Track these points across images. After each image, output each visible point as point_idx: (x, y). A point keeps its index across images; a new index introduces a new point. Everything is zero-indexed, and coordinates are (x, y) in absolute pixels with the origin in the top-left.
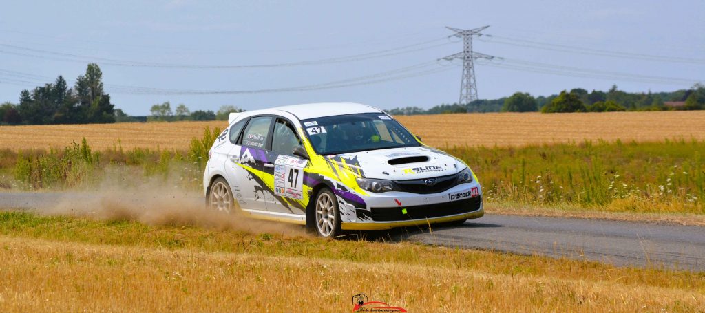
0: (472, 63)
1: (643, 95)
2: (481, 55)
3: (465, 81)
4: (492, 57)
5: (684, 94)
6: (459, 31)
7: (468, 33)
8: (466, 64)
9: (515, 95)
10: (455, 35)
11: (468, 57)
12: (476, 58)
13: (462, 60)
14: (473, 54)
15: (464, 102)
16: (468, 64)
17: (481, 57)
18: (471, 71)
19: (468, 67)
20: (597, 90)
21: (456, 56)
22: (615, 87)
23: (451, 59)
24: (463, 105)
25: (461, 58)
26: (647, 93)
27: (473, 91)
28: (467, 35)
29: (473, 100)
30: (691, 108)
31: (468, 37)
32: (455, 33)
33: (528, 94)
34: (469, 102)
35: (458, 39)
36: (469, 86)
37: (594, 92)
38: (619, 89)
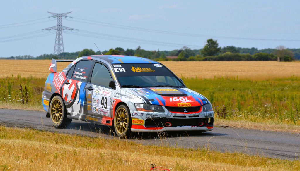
0: (61, 32)
1: (155, 52)
2: (66, 28)
3: (57, 42)
4: (73, 29)
5: (177, 52)
6: (55, 14)
7: (59, 15)
8: (58, 32)
9: (84, 50)
10: (52, 16)
11: (59, 29)
12: (64, 29)
13: (56, 31)
14: (62, 27)
15: (56, 53)
16: (59, 32)
17: (66, 29)
18: (61, 37)
19: (59, 34)
20: (130, 49)
21: (52, 28)
22: (139, 47)
23: (50, 29)
24: (56, 55)
25: (55, 29)
26: (157, 51)
27: (61, 48)
28: (59, 16)
29: (62, 52)
30: (181, 60)
31: (59, 17)
32: (52, 15)
33: (91, 50)
34: (59, 53)
35: (55, 18)
36: (59, 45)
37: (128, 50)
38: (141, 48)
